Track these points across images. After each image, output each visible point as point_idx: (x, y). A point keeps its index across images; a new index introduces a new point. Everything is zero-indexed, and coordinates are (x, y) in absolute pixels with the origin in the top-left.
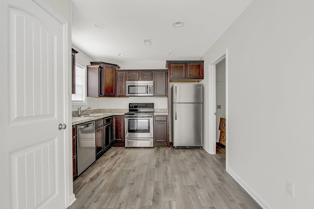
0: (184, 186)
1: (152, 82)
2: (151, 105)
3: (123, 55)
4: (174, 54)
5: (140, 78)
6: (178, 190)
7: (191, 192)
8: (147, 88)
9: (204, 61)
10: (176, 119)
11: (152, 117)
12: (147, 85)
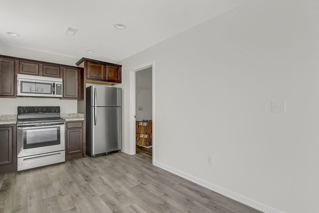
0: (132, 188)
1: (61, 80)
2: (57, 110)
3: (16, 35)
4: (94, 52)
5: (41, 73)
6: (129, 194)
7: (141, 190)
8: (54, 86)
9: (122, 66)
10: (95, 124)
11: (63, 124)
12: (54, 84)
